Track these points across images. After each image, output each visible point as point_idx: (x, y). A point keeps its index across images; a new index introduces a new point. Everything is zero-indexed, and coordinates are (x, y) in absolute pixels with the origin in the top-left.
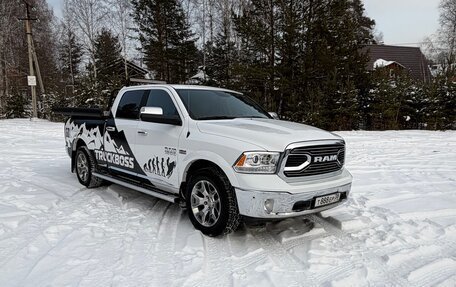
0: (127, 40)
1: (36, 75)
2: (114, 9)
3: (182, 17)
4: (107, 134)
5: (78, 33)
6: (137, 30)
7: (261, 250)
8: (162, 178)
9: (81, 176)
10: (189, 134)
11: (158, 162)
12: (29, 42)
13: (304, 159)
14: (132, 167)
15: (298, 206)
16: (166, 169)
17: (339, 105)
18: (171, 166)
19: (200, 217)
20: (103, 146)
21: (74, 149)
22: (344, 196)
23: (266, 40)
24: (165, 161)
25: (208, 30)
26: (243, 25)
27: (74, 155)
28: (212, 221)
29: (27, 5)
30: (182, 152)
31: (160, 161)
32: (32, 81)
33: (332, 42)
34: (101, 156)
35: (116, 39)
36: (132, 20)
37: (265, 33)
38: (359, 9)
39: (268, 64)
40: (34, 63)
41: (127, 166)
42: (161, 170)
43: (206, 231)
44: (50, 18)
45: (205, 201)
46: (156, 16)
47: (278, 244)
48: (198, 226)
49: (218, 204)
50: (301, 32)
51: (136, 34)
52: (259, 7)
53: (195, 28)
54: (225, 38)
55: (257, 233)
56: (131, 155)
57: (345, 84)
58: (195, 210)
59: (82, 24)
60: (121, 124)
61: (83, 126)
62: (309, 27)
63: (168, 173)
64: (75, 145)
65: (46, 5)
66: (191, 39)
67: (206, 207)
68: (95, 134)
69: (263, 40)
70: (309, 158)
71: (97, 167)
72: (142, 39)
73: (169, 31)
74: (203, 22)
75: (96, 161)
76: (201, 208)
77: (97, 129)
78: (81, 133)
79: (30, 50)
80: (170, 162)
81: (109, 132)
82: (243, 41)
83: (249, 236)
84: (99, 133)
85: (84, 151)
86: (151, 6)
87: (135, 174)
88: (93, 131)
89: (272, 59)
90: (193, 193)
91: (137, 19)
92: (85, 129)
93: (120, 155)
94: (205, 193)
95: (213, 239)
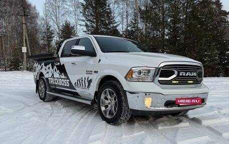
0: (78, 26)
1: (26, 46)
2: (71, 9)
3: (110, 13)
4: (55, 67)
5: (51, 23)
6: (84, 21)
7: (143, 132)
8: (84, 90)
9: (41, 95)
10: (100, 60)
11: (82, 80)
12: (24, 28)
13: (173, 73)
14: (68, 85)
15: (168, 104)
16: (87, 84)
17: (206, 61)
18: (90, 82)
19: (106, 113)
20: (53, 75)
21: (38, 79)
22: (203, 101)
23: (159, 23)
24: (86, 79)
25: (125, 20)
26: (145, 15)
27: (37, 82)
28: (113, 114)
29: (24, 8)
30: (96, 72)
31: (83, 79)
32: (24, 50)
33: (200, 22)
34: (52, 81)
35: (73, 28)
36: (81, 14)
37: (159, 19)
38: (219, 5)
39: (161, 37)
40: (26, 40)
41: (65, 85)
42: (84, 86)
43: (109, 121)
44: (37, 17)
45: (109, 102)
46: (95, 12)
47: (156, 130)
48: (104, 118)
49: (116, 103)
50: (181, 18)
51: (84, 23)
52: (155, 4)
53: (118, 19)
54: (135, 23)
55: (142, 124)
56: (68, 78)
57: (210, 48)
58: (103, 109)
59: (53, 18)
60: (63, 60)
61: (43, 64)
62: (186, 14)
63: (88, 87)
64: (38, 77)
65: (36, 10)
66: (115, 25)
67: (109, 106)
68: (49, 68)
69: (158, 24)
70: (176, 72)
71: (50, 88)
72: (87, 26)
73: (102, 21)
74: (123, 16)
75: (49, 85)
76: (106, 106)
77: (50, 65)
78: (41, 69)
79: (24, 32)
80: (89, 79)
81: (56, 66)
82: (146, 25)
83: (136, 124)
84: (51, 68)
85: (43, 79)
86: (92, 7)
87: (70, 90)
88: (48, 66)
89: (163, 35)
90: (102, 98)
91: (84, 14)
92: (44, 66)
93: (62, 79)
94: (109, 97)
95: (113, 126)
